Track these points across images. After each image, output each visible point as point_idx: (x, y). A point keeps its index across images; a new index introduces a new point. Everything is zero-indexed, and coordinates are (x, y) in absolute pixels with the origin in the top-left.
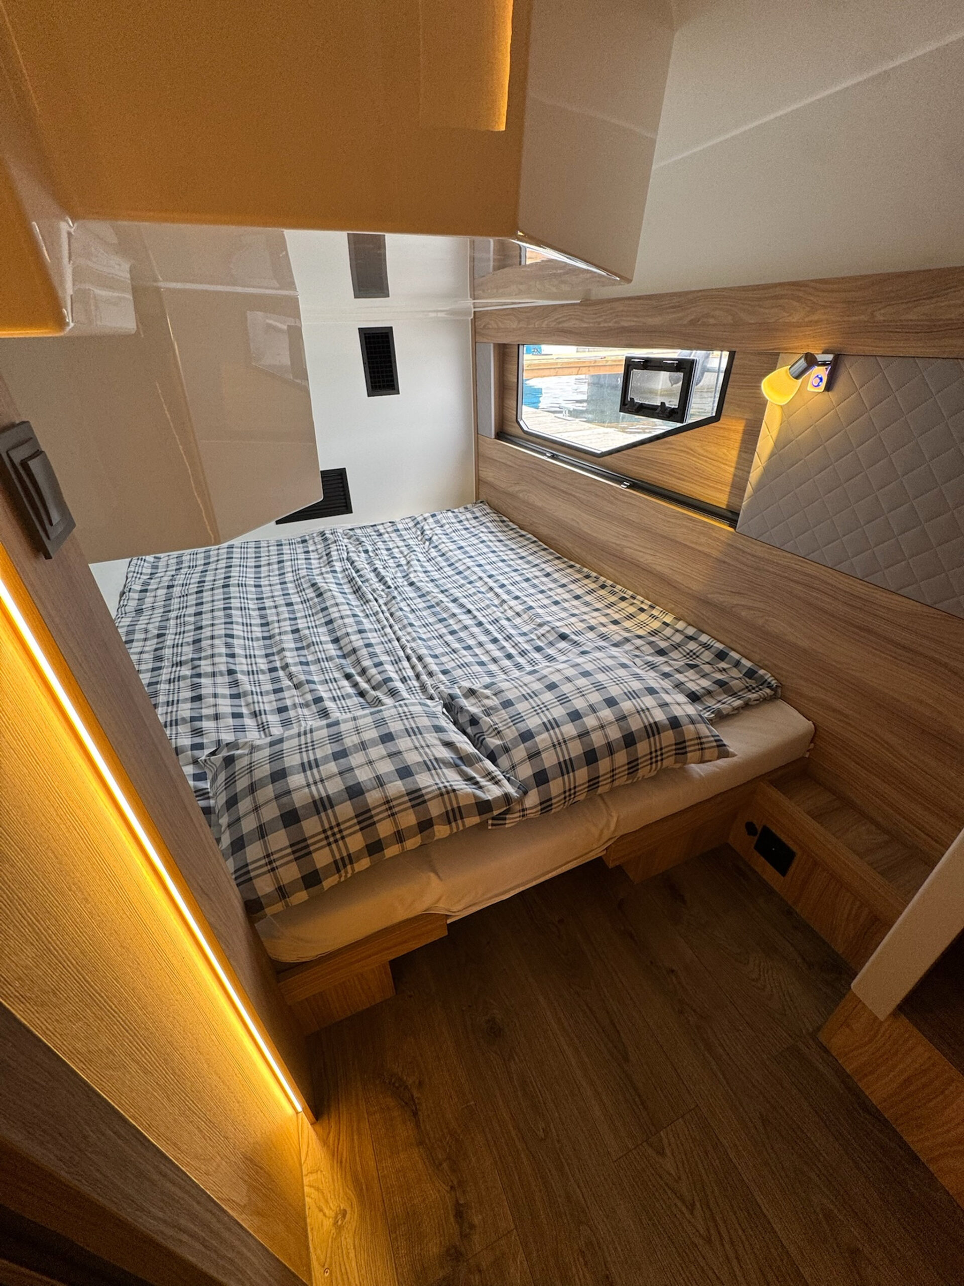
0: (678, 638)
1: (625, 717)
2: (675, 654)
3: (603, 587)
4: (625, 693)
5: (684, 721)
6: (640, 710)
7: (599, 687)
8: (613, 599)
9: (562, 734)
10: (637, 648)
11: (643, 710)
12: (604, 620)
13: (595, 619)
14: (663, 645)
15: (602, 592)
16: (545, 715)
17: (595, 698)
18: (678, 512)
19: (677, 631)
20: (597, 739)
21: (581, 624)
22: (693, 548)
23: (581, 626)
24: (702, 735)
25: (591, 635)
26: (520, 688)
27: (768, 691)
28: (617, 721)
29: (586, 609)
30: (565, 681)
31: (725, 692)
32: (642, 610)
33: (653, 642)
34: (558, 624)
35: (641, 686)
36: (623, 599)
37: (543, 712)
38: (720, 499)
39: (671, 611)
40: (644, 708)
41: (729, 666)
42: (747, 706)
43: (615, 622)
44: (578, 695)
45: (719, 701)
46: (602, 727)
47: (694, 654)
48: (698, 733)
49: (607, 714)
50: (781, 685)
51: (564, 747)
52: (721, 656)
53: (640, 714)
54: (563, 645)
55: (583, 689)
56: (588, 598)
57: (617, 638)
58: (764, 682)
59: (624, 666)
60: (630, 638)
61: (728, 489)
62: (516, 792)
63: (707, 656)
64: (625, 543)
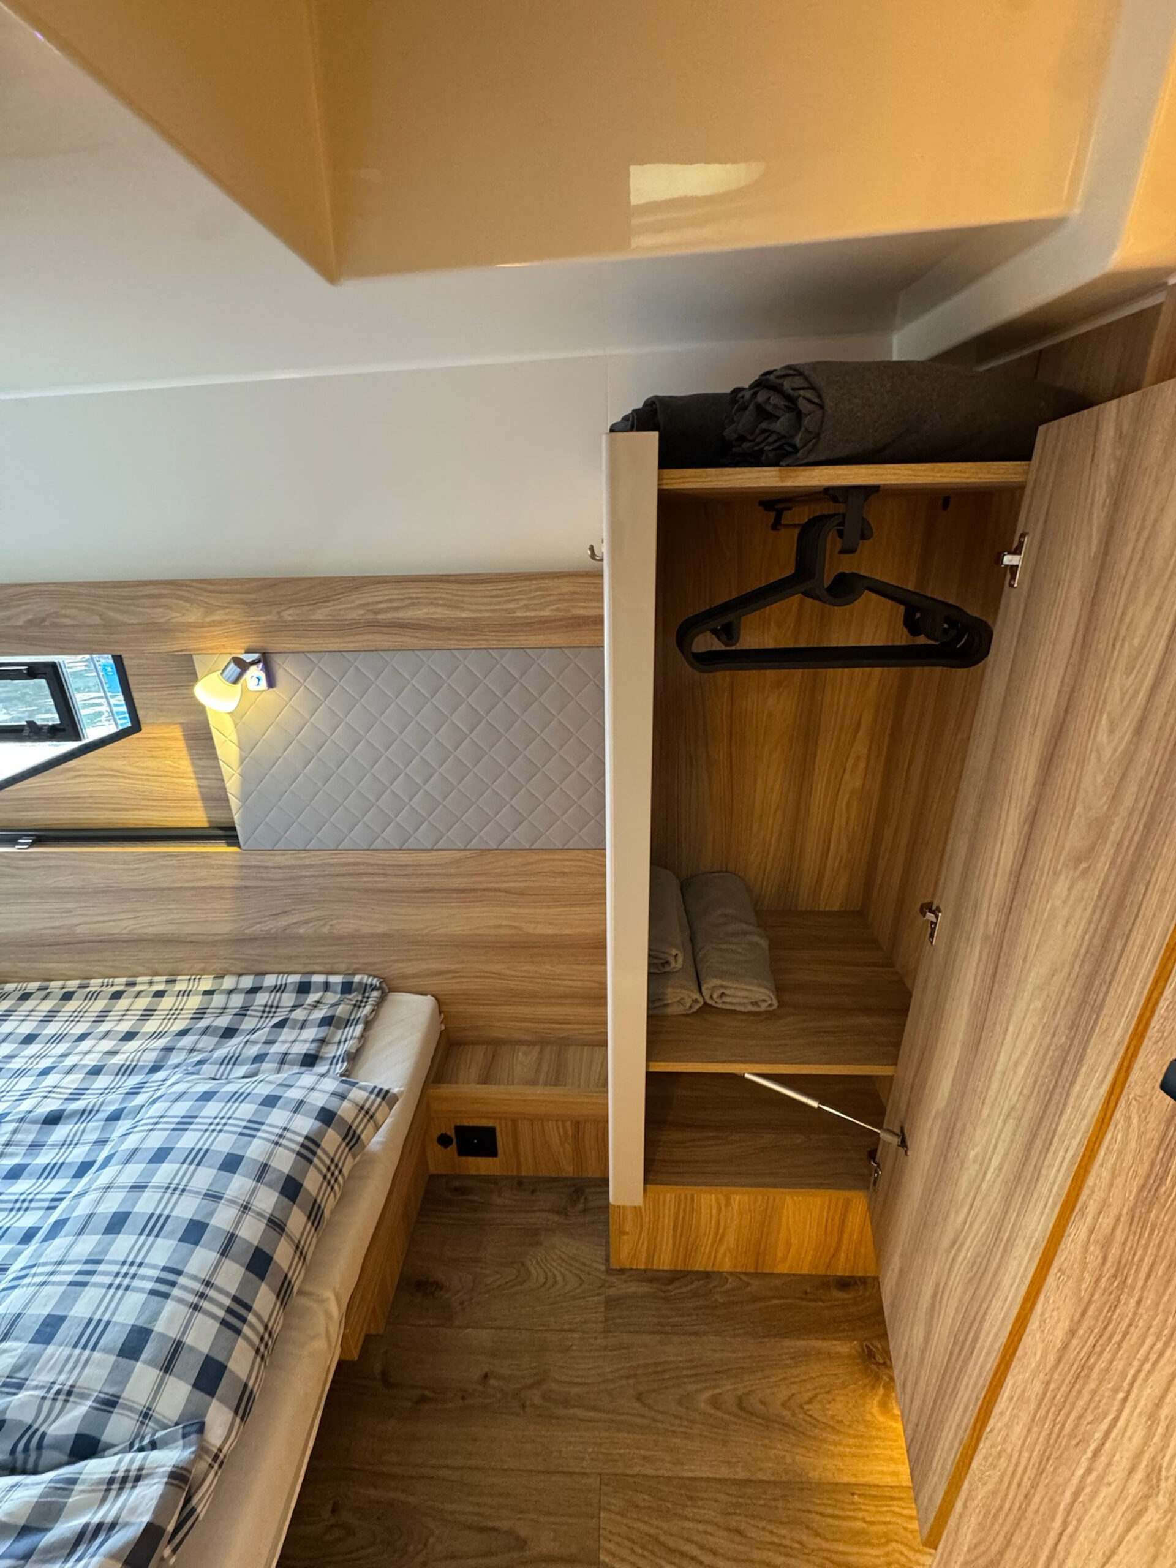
0: (237, 1000)
1: (266, 1165)
2: (248, 1024)
3: (68, 996)
4: (241, 1134)
5: (333, 1104)
6: (276, 1139)
7: (197, 1157)
8: (100, 1005)
9: (195, 1278)
10: (192, 1051)
11: (281, 1136)
12: (107, 1045)
13: (92, 1052)
14: (224, 1022)
15: (72, 1005)
16: (143, 1278)
17: (204, 1177)
18: (145, 853)
19: (230, 992)
20: (251, 1232)
21: (70, 1077)
22: (193, 888)
23: (73, 1081)
24: (361, 1103)
25: (102, 1081)
26: (54, 1278)
27: (375, 994)
28: (258, 1181)
29: (61, 1048)
30: (135, 1194)
31: (338, 1027)
32: (159, 994)
33: (208, 1027)
34: (26, 1106)
35: (254, 1107)
36: (117, 995)
37: (134, 1276)
38: (197, 817)
39: (203, 972)
40: (279, 1131)
41: (320, 994)
42: (368, 1024)
43: (129, 1036)
44: (175, 1196)
45: (339, 1042)
46: (246, 1208)
47: (271, 1007)
48: (357, 1105)
49: (239, 1184)
50: (383, 980)
51: (211, 1293)
52: (304, 988)
53: (280, 1145)
54: (60, 1132)
55: (176, 1181)
56: (51, 1029)
57: (150, 1057)
58: (365, 988)
59: (207, 1097)
60: (170, 1045)
61: (199, 804)
62: (185, 1447)
63: (288, 999)
64: (69, 922)
